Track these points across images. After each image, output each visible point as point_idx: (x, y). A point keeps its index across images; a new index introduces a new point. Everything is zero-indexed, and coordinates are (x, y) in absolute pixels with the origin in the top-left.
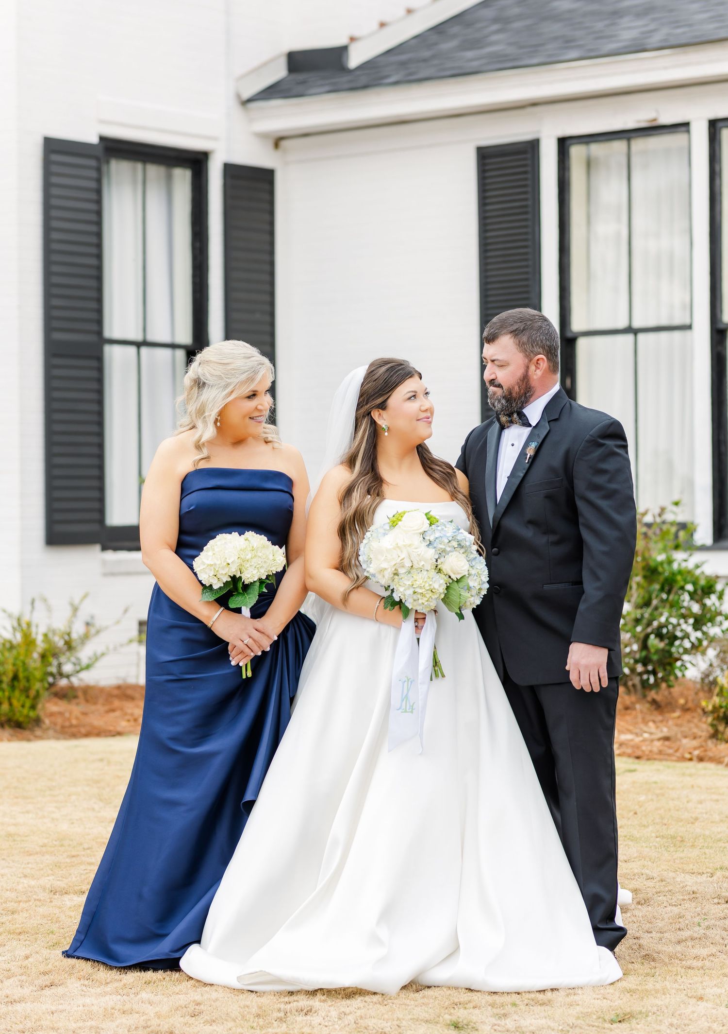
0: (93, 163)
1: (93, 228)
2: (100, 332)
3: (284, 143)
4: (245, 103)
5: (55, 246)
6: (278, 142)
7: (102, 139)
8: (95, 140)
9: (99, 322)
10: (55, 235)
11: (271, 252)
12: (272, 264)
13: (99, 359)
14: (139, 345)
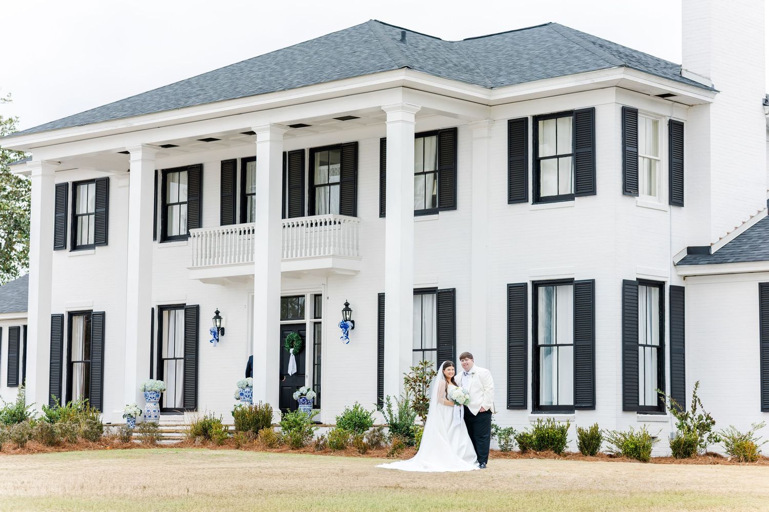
0: (636, 288)
1: (636, 309)
2: (638, 342)
3: (686, 278)
4: (676, 265)
5: (626, 315)
6: (685, 277)
7: (637, 279)
8: (635, 280)
9: (638, 339)
10: (626, 311)
11: (684, 315)
12: (684, 319)
13: (638, 351)
14: (644, 346)
